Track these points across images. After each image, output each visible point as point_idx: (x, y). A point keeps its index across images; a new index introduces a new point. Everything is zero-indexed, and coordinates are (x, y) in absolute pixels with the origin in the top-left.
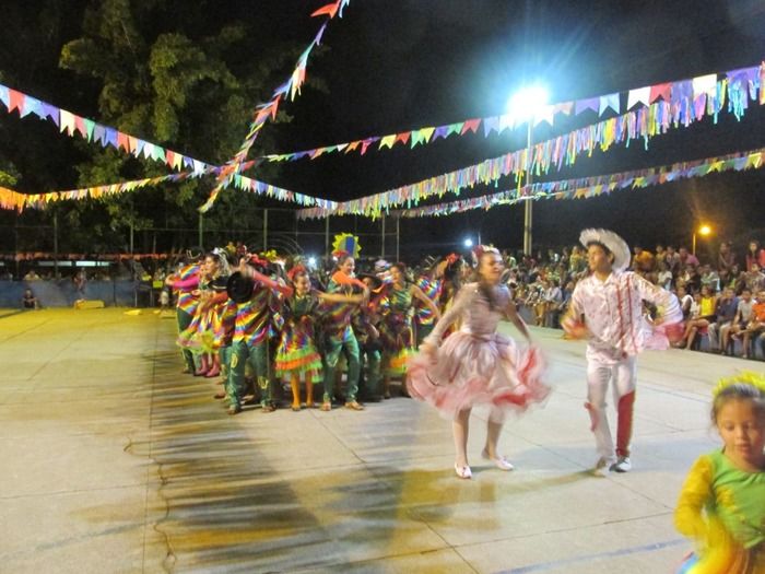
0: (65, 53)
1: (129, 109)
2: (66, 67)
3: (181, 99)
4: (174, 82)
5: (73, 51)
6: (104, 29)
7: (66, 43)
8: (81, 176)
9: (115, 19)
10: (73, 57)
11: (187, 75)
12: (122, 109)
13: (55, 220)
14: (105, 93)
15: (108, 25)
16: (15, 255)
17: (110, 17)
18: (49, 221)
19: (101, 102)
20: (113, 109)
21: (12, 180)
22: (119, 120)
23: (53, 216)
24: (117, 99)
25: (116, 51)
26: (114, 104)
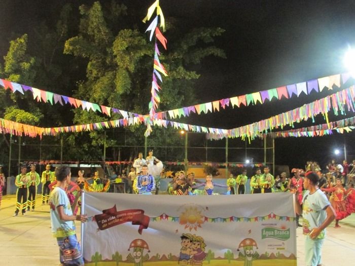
0: (67, 45)
1: (103, 75)
2: (67, 53)
3: (132, 68)
4: (128, 58)
5: (71, 44)
6: (90, 29)
7: (67, 40)
8: (76, 115)
9: (95, 24)
10: (71, 48)
11: (134, 53)
12: (99, 75)
13: (62, 141)
14: (89, 66)
15: (91, 27)
16: (39, 162)
17: (92, 23)
18: (58, 142)
19: (87, 71)
20: (94, 75)
21: (37, 119)
22: (98, 80)
23: (61, 139)
24: (96, 69)
25: (97, 41)
26: (95, 72)
